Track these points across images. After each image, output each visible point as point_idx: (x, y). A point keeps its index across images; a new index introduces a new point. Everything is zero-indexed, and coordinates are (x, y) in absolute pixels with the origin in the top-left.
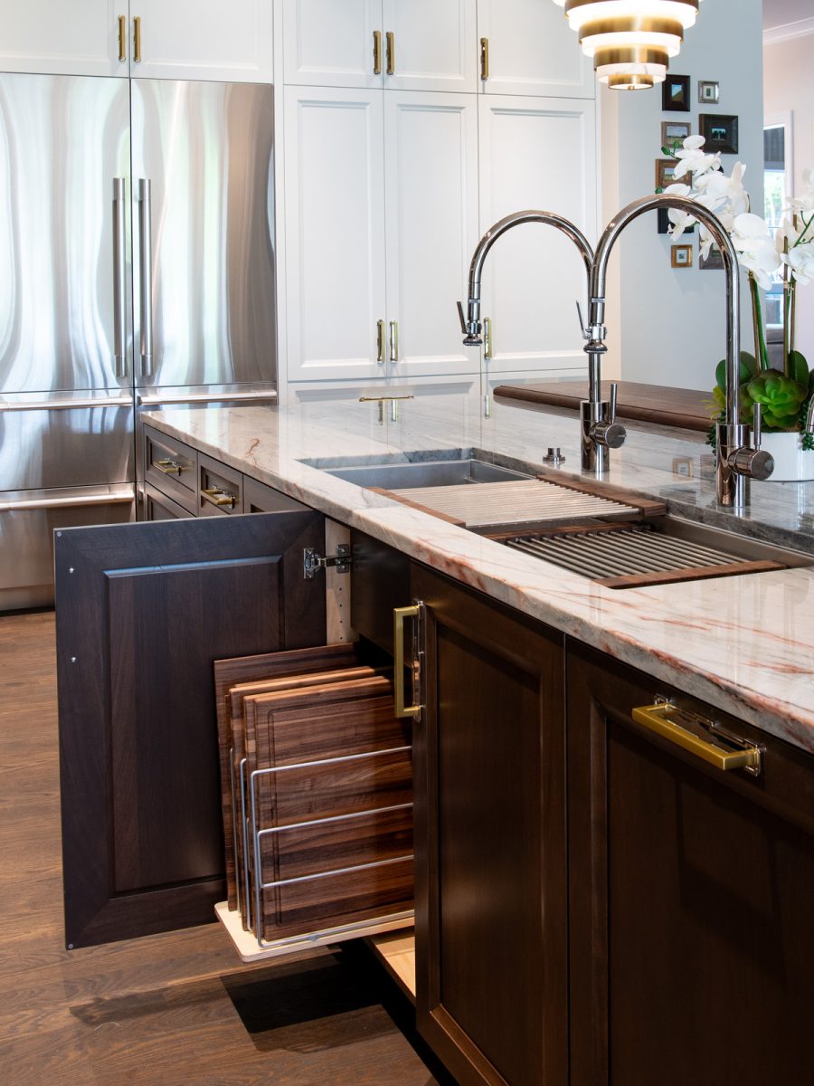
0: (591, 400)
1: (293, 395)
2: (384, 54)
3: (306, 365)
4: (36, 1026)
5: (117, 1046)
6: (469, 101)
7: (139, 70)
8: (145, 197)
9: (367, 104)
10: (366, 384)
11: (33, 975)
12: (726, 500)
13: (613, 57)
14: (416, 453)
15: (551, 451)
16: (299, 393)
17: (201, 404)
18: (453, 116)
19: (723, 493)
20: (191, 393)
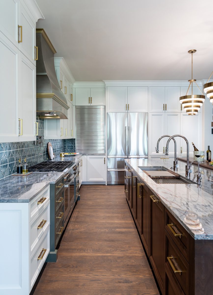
0: (175, 161)
1: (151, 158)
2: (165, 107)
3: (153, 153)
4: (100, 231)
5: (108, 234)
6: (179, 114)
7: (129, 111)
8: (129, 129)
9: (162, 115)
10: (162, 156)
11: (101, 226)
12: (187, 175)
13: (188, 111)
14: (155, 167)
15: (171, 167)
16: (151, 157)
17: (138, 158)
18: (176, 116)
19: (186, 174)
20: (137, 156)
